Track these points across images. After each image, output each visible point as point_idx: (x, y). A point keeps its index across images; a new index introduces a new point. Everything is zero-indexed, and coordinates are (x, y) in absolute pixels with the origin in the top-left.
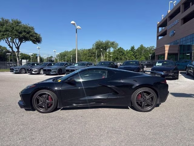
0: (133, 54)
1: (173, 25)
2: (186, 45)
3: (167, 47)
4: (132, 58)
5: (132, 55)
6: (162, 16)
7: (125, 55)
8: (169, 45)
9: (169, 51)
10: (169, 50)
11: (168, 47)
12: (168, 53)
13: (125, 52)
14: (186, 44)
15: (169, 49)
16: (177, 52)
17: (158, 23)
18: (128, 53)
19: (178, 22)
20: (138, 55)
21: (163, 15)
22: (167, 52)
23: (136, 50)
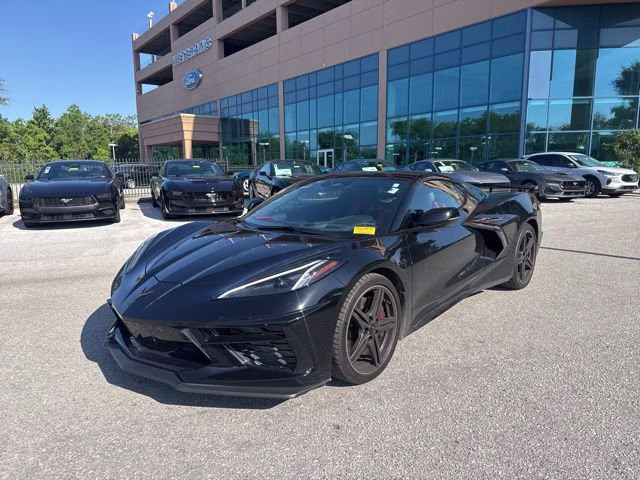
0: (49, 137)
1: (194, 54)
2: (240, 120)
3: (188, 122)
4: (47, 151)
5: (44, 143)
6: (149, 16)
7: (12, 141)
8: (193, 115)
9: (193, 135)
10: (194, 131)
11: (192, 121)
12: (193, 141)
13: (11, 129)
14: (240, 117)
15: (194, 127)
16: (216, 140)
17: (136, 36)
18: (25, 131)
19: (210, 48)
20: (69, 143)
21: (152, 13)
22: (188, 137)
23: (56, 125)
